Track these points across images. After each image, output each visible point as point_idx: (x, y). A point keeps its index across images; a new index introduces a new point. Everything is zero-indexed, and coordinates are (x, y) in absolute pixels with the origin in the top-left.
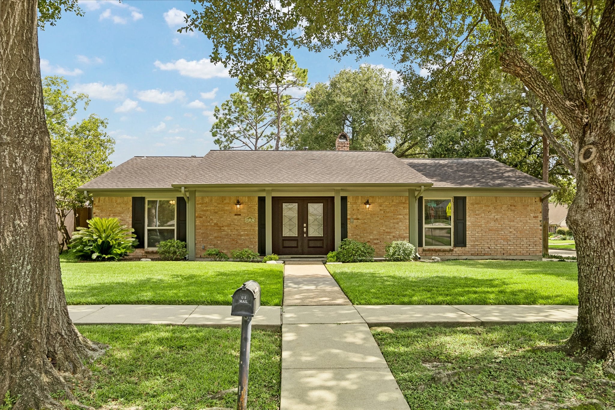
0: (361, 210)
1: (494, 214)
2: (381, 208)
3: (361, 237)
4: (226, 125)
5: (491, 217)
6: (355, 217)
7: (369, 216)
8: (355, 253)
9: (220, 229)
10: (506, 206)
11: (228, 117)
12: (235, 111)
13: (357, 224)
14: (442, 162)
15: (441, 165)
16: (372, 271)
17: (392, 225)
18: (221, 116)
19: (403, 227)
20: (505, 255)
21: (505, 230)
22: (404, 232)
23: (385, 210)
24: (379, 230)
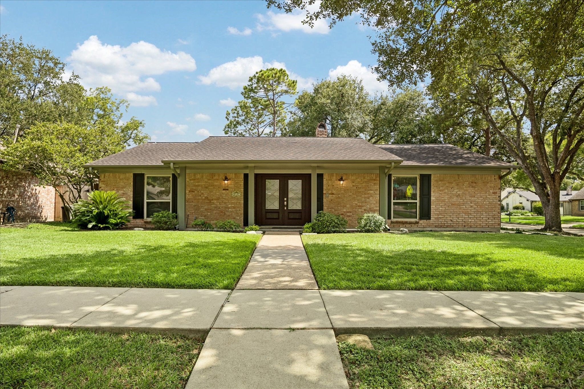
0: (335, 186)
1: (456, 190)
2: (353, 184)
3: (335, 210)
4: (235, 125)
5: (454, 193)
6: (330, 192)
7: (343, 192)
8: (330, 225)
9: (210, 202)
10: (468, 183)
11: (237, 119)
12: (242, 115)
13: (332, 198)
14: (406, 147)
15: (405, 149)
16: (344, 243)
17: (363, 199)
18: (231, 118)
19: (374, 200)
20: (466, 227)
21: (467, 204)
22: (375, 206)
23: (357, 186)
24: (352, 204)
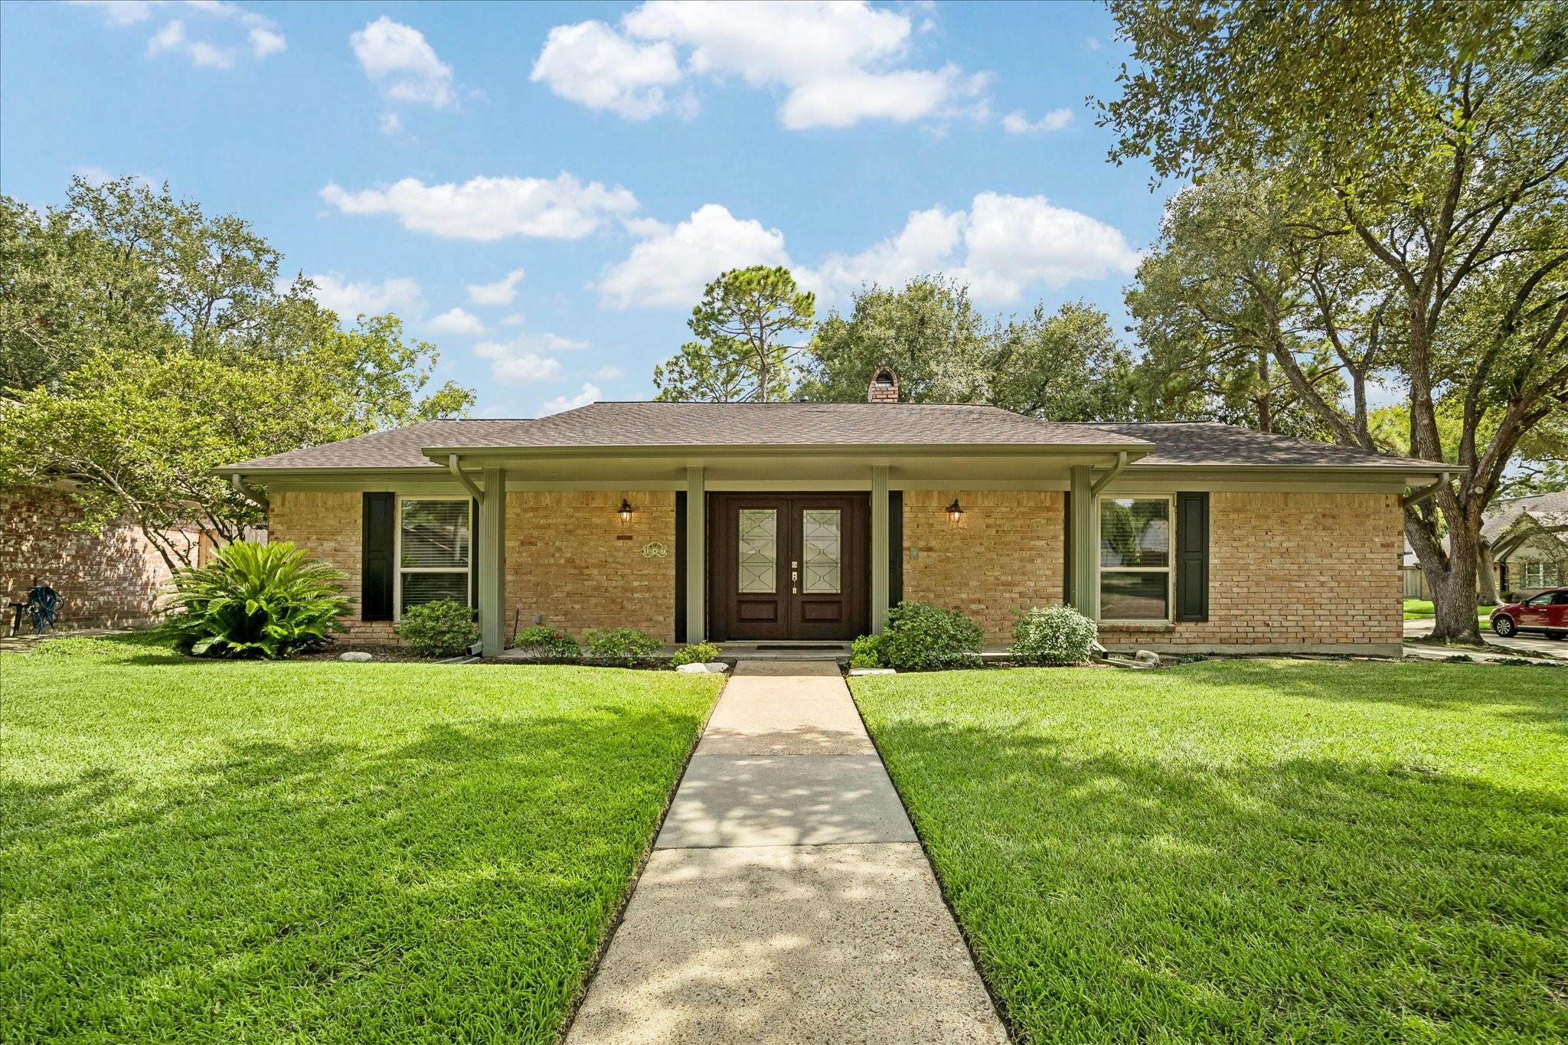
0: (937, 527)
1: (1279, 538)
2: (989, 521)
3: (937, 596)
5: (1272, 545)
6: (922, 544)
7: (958, 543)
8: (933, 643)
9: (581, 574)
11: (678, 385)
12: (691, 376)
13: (929, 561)
17: (1017, 565)
19: (1049, 568)
20: (1308, 643)
21: (1309, 578)
22: (1050, 583)
23: (1000, 526)
24: (984, 578)
